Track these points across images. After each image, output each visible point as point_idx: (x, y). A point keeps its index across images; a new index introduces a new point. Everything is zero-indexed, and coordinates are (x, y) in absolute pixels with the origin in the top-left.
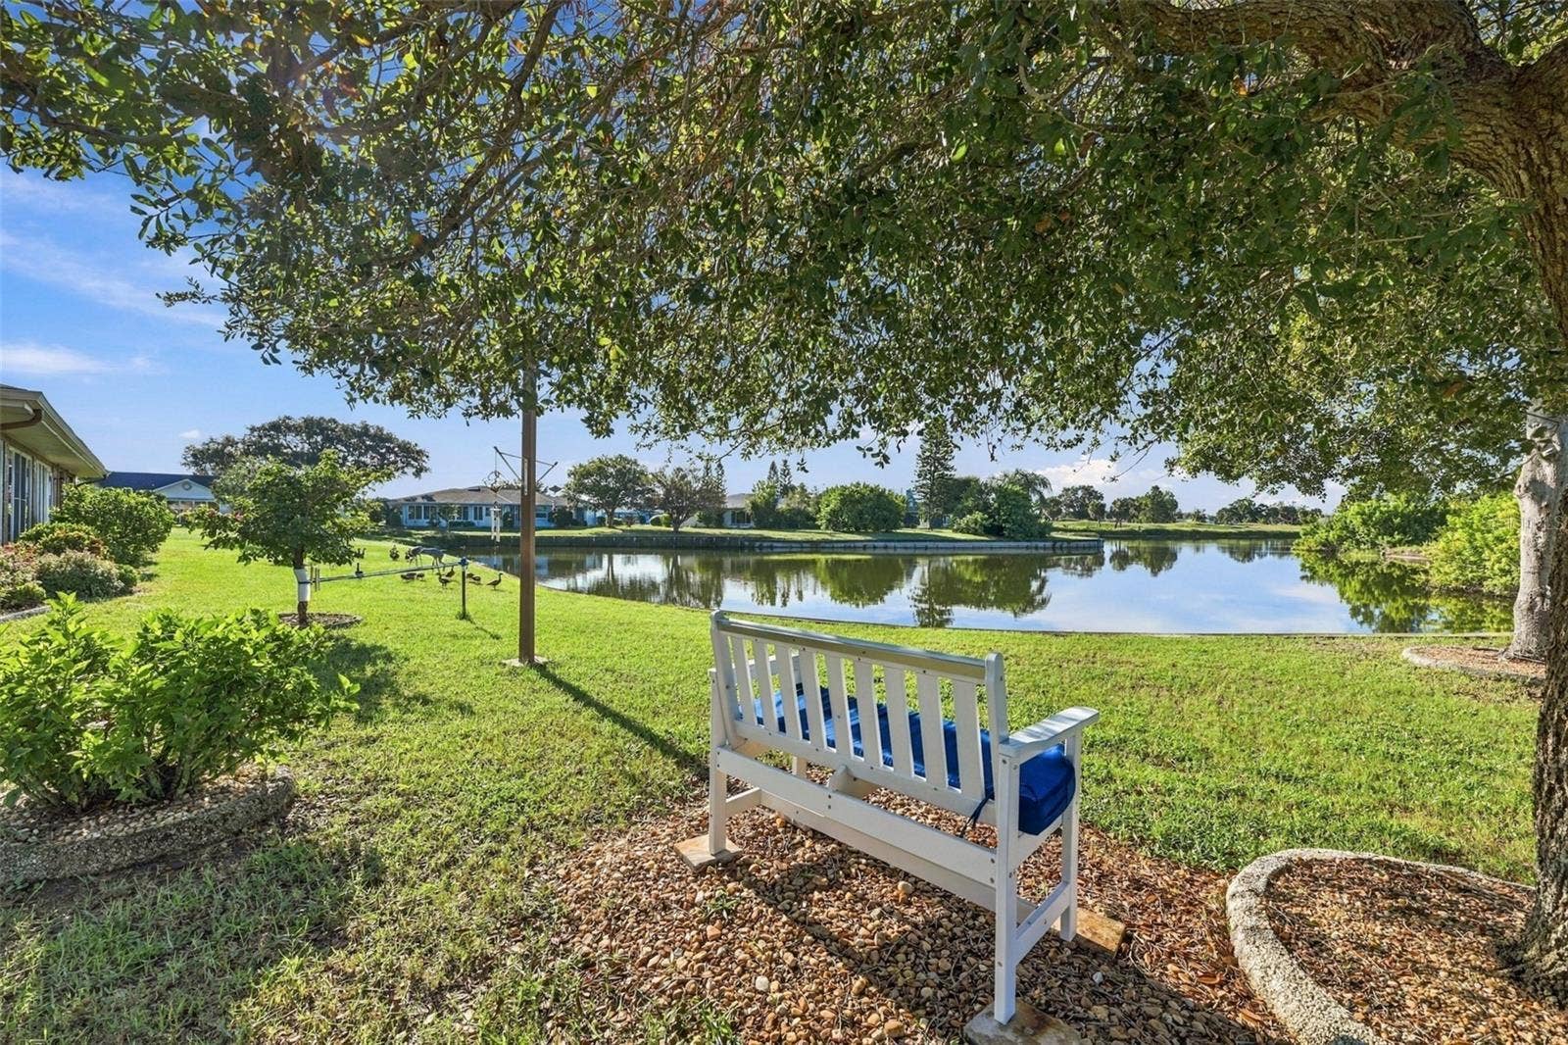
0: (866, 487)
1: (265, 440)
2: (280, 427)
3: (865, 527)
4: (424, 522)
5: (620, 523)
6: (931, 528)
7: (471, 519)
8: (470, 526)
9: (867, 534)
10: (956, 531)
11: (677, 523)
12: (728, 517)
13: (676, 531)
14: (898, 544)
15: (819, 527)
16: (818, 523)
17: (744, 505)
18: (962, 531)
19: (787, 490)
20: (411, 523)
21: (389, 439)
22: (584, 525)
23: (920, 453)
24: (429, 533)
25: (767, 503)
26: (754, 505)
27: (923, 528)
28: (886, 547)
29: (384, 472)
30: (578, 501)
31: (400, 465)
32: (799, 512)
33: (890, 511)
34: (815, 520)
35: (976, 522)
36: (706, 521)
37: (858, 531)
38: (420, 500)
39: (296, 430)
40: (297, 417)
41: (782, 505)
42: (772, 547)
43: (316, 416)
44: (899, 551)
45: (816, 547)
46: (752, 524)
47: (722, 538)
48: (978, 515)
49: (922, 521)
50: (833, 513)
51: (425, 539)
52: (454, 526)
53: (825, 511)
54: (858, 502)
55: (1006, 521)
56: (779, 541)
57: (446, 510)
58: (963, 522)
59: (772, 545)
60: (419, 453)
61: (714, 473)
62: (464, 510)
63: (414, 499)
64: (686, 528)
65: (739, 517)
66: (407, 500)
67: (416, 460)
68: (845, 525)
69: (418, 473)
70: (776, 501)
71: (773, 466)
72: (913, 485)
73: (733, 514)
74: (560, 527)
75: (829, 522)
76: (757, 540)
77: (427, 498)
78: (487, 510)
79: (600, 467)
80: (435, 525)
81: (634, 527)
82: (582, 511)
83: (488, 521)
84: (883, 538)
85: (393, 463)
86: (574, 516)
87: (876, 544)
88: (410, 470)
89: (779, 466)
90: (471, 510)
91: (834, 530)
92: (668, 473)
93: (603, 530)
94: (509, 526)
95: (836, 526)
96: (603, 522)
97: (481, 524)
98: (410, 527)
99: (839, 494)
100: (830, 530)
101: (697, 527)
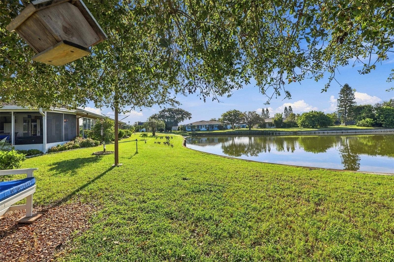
0: (315, 112)
1: (161, 114)
2: (164, 111)
3: (316, 126)
4: (190, 130)
5: (236, 128)
6: (346, 125)
7: (200, 128)
8: (199, 130)
9: (316, 128)
10: (358, 126)
11: (250, 127)
12: (267, 125)
13: (250, 130)
14: (329, 131)
15: (298, 127)
16: (298, 125)
17: (272, 121)
18: (361, 126)
21: (183, 111)
22: (227, 129)
23: (339, 98)
24: (190, 132)
25: (279, 119)
26: (275, 121)
27: (342, 126)
28: (324, 133)
29: (182, 119)
30: (224, 122)
31: (186, 117)
32: (291, 122)
33: (326, 120)
35: (367, 122)
36: (261, 126)
37: (313, 128)
38: (189, 125)
39: (167, 111)
40: (167, 108)
41: (285, 121)
42: (279, 134)
45: (295, 133)
46: (275, 127)
48: (368, 119)
49: (342, 123)
50: (303, 122)
51: (189, 134)
52: (196, 130)
53: (299, 121)
54: (312, 117)
55: (383, 121)
56: (282, 131)
57: (194, 126)
58: (361, 122)
59: (279, 133)
60: (189, 114)
61: (266, 112)
62: (198, 126)
64: (253, 129)
65: (271, 125)
66: (187, 125)
67: (189, 116)
68: (308, 125)
69: (190, 118)
70: (283, 119)
71: (286, 108)
72: (337, 110)
73: (269, 124)
74: (220, 130)
75: (302, 125)
76: (275, 132)
77: (191, 124)
78: (203, 126)
79: (229, 113)
80: (192, 131)
81: (240, 129)
82: (226, 125)
83: (203, 129)
84: (323, 129)
85: (184, 117)
86: (224, 127)
87: (320, 132)
88: (188, 118)
89: (288, 108)
90: (200, 127)
91: (304, 127)
92: (247, 113)
93: (231, 130)
94: (208, 130)
95: (305, 126)
96: (232, 128)
97: (202, 130)
98: (188, 131)
99: (305, 116)
100: (302, 128)
101: (258, 128)
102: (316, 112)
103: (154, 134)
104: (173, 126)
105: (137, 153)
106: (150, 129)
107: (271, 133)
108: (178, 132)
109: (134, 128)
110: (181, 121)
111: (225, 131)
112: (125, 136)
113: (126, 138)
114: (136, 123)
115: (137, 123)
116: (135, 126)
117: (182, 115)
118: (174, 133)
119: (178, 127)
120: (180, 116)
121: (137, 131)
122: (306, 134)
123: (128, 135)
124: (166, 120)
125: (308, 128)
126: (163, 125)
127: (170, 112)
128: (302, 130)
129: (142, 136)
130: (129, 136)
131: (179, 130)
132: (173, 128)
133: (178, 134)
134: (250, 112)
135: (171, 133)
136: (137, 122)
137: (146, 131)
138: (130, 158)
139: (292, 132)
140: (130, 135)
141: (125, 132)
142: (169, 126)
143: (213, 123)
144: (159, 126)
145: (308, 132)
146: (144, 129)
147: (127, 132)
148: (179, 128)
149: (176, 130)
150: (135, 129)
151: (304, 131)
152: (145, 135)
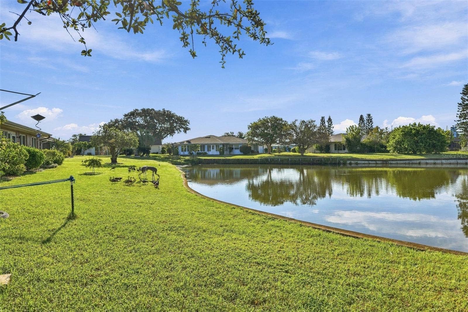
1: (129, 120)
2: (134, 114)
3: (420, 151)
4: (187, 153)
5: (275, 152)
7: (206, 151)
8: (205, 154)
9: (421, 155)
11: (302, 151)
12: (332, 148)
13: (303, 155)
14: (444, 161)
15: (388, 152)
16: (388, 149)
17: (343, 140)
19: (370, 130)
20: (182, 153)
21: (173, 115)
22: (258, 153)
24: (187, 158)
25: (355, 137)
26: (348, 140)
28: (435, 164)
29: (171, 131)
30: (253, 140)
31: (178, 127)
32: (375, 143)
33: (439, 140)
34: (386, 147)
36: (322, 149)
37: (415, 153)
38: (185, 143)
39: (139, 115)
40: (140, 109)
41: (364, 140)
42: (357, 164)
43: (146, 108)
44: (444, 166)
45: (385, 163)
46: (346, 150)
47: (328, 159)
50: (398, 143)
51: (186, 160)
52: (199, 154)
53: (392, 142)
54: (415, 135)
57: (195, 146)
59: (357, 163)
60: (186, 121)
61: (327, 124)
62: (203, 146)
63: (183, 142)
64: (309, 153)
65: (339, 147)
66: (181, 143)
67: (184, 125)
68: (406, 149)
69: (186, 130)
70: (361, 137)
71: (361, 118)
72: (456, 123)
73: (335, 145)
74: (245, 154)
75: (395, 148)
76: (349, 159)
77: (189, 142)
78: (213, 146)
79: (264, 123)
80: (191, 154)
81: (282, 154)
82: (256, 146)
83: (213, 152)
84: (433, 157)
85: (175, 127)
86: (252, 149)
87: (427, 161)
88: (182, 130)
89: (365, 117)
90: (206, 147)
91: (399, 153)
92: (298, 124)
93: (266, 155)
94: (222, 154)
95: (400, 151)
96: (266, 151)
97: (210, 153)
98: (181, 155)
99: (402, 131)
100: (396, 153)
101: (315, 153)
102: (422, 125)
103: (114, 161)
104: (152, 144)
105: (72, 217)
106: (106, 149)
107: (342, 162)
108: (162, 156)
109: (71, 147)
110: (169, 136)
111: (256, 157)
112: (48, 163)
113: (50, 168)
114: (75, 136)
115: (78, 137)
116: (72, 143)
117: (171, 124)
118: (155, 159)
119: (161, 147)
120: (167, 125)
121: (79, 152)
122: (404, 165)
123: (55, 162)
124: (139, 132)
125: (405, 154)
126: (134, 141)
127: (146, 116)
128: (398, 158)
129: (87, 163)
130: (56, 164)
131: (163, 152)
132: (154, 148)
133: (163, 160)
134: (303, 122)
135: (149, 158)
136: (77, 134)
137: (97, 154)
138: (49, 240)
139: (379, 160)
140: (59, 162)
141: (48, 154)
142: (145, 144)
143: (232, 141)
144: (127, 144)
145: (407, 162)
146: (93, 150)
147: (54, 154)
148: (163, 148)
149: (157, 153)
150: (74, 148)
151: (401, 160)
152: (94, 163)
